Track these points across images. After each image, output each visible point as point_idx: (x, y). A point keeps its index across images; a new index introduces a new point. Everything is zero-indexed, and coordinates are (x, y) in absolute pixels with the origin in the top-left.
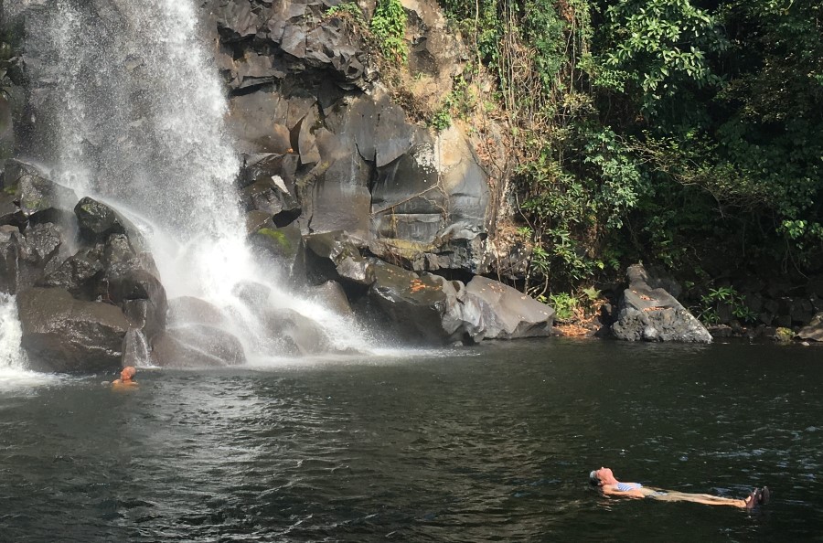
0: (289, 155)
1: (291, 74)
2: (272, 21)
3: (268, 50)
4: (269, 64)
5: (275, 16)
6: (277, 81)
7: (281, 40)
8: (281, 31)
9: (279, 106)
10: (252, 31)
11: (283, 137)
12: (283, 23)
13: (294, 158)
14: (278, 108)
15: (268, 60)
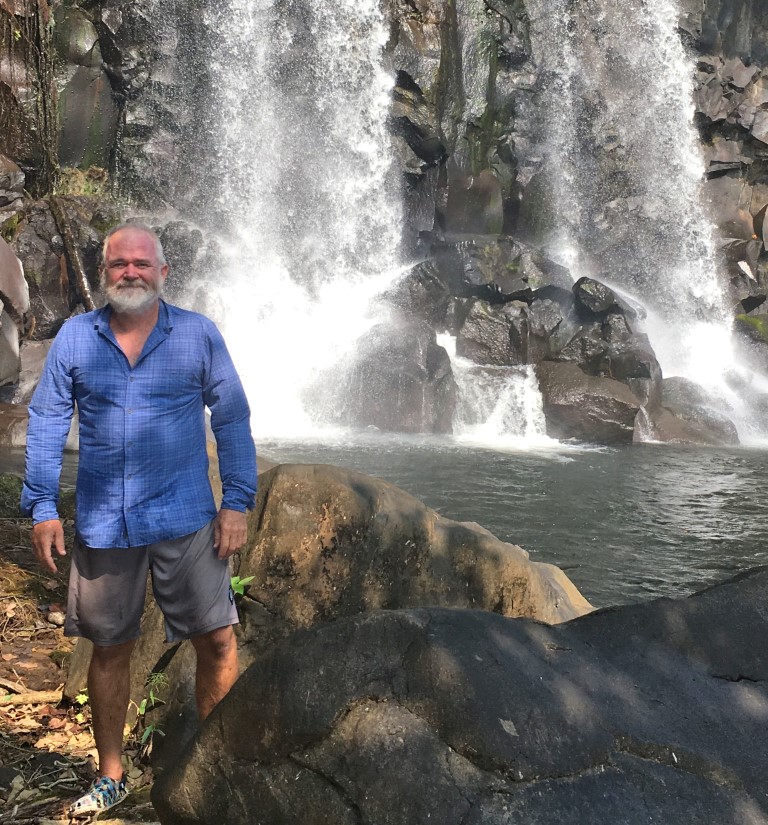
0: (753, 242)
1: (758, 161)
2: (742, 107)
3: (737, 135)
4: (737, 150)
5: (746, 102)
6: (744, 166)
7: (751, 127)
8: (752, 117)
9: (744, 193)
10: (723, 116)
11: (746, 223)
12: (753, 109)
13: (757, 244)
14: (743, 194)
15: (736, 146)
